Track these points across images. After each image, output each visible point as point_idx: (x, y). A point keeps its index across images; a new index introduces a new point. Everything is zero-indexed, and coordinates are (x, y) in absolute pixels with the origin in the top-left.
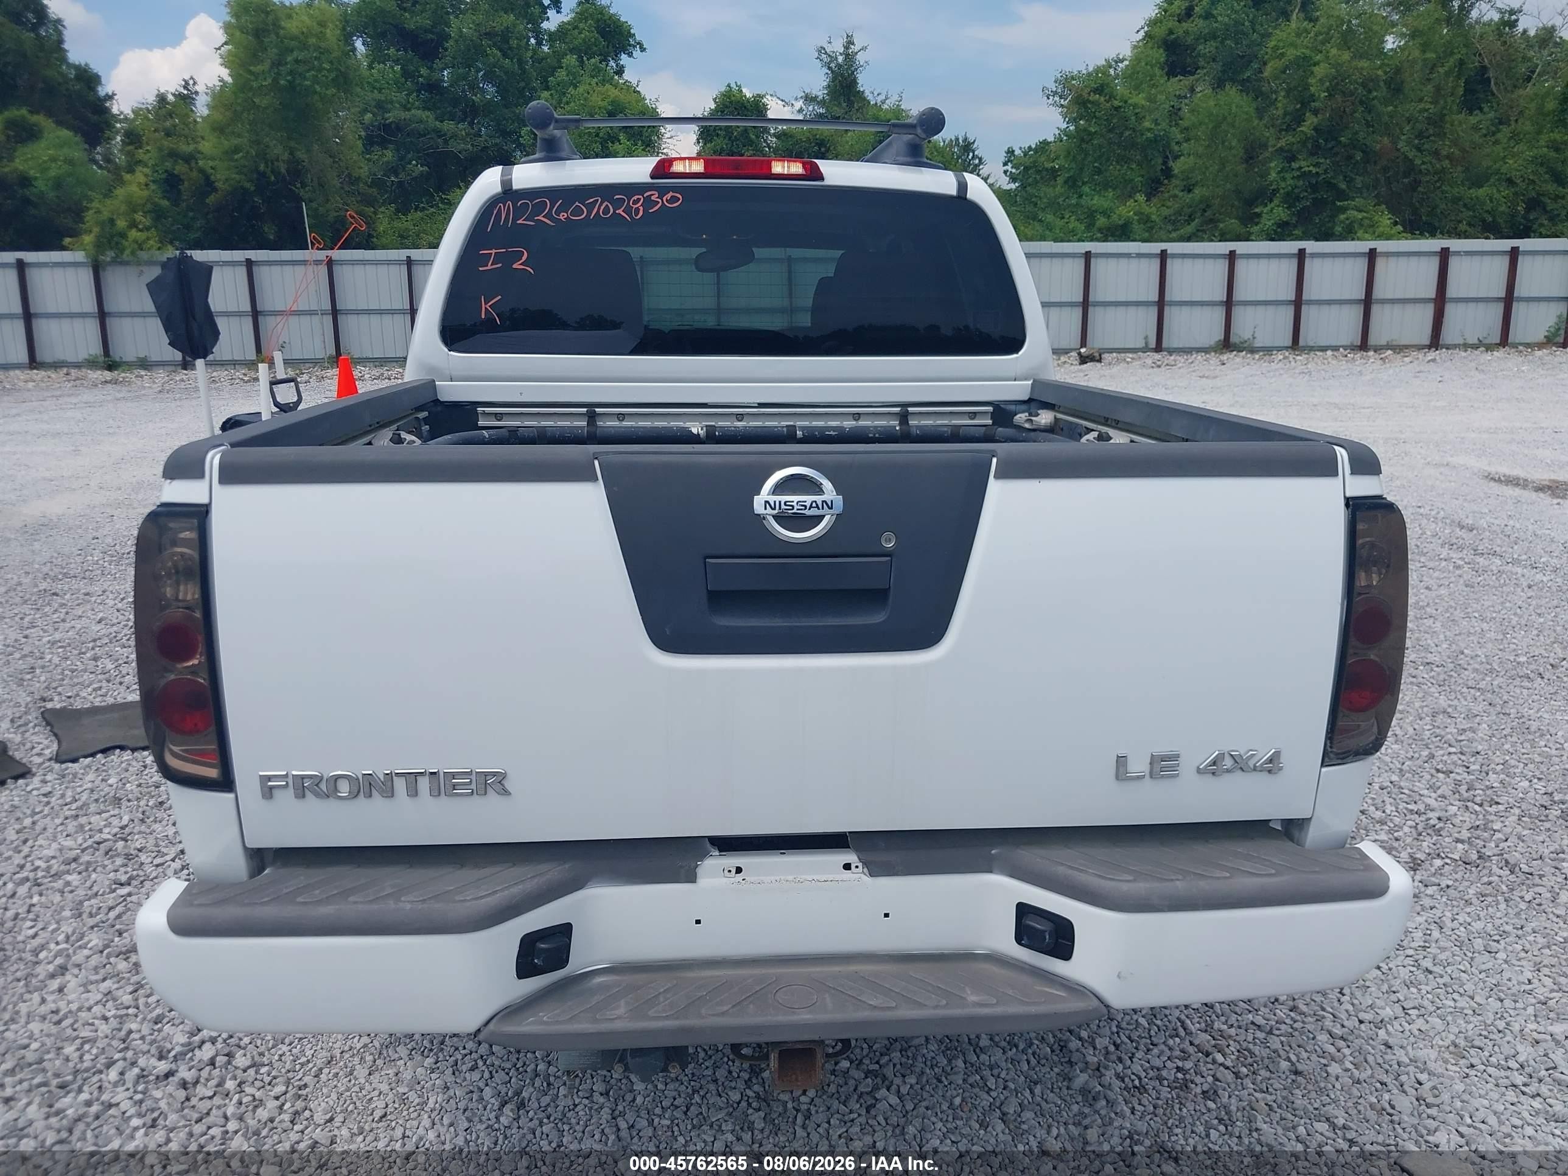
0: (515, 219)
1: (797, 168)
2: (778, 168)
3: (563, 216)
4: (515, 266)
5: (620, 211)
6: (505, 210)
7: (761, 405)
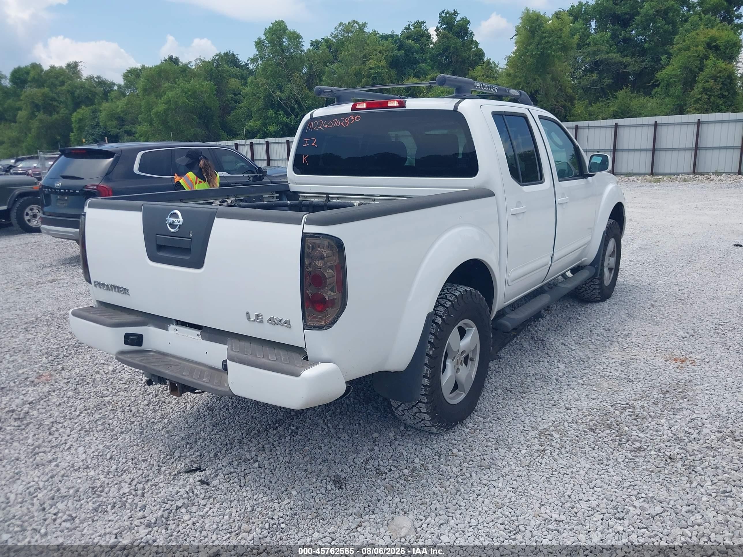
0: (313, 128)
1: (396, 104)
2: (390, 104)
3: (326, 126)
5: (342, 124)
6: (311, 125)
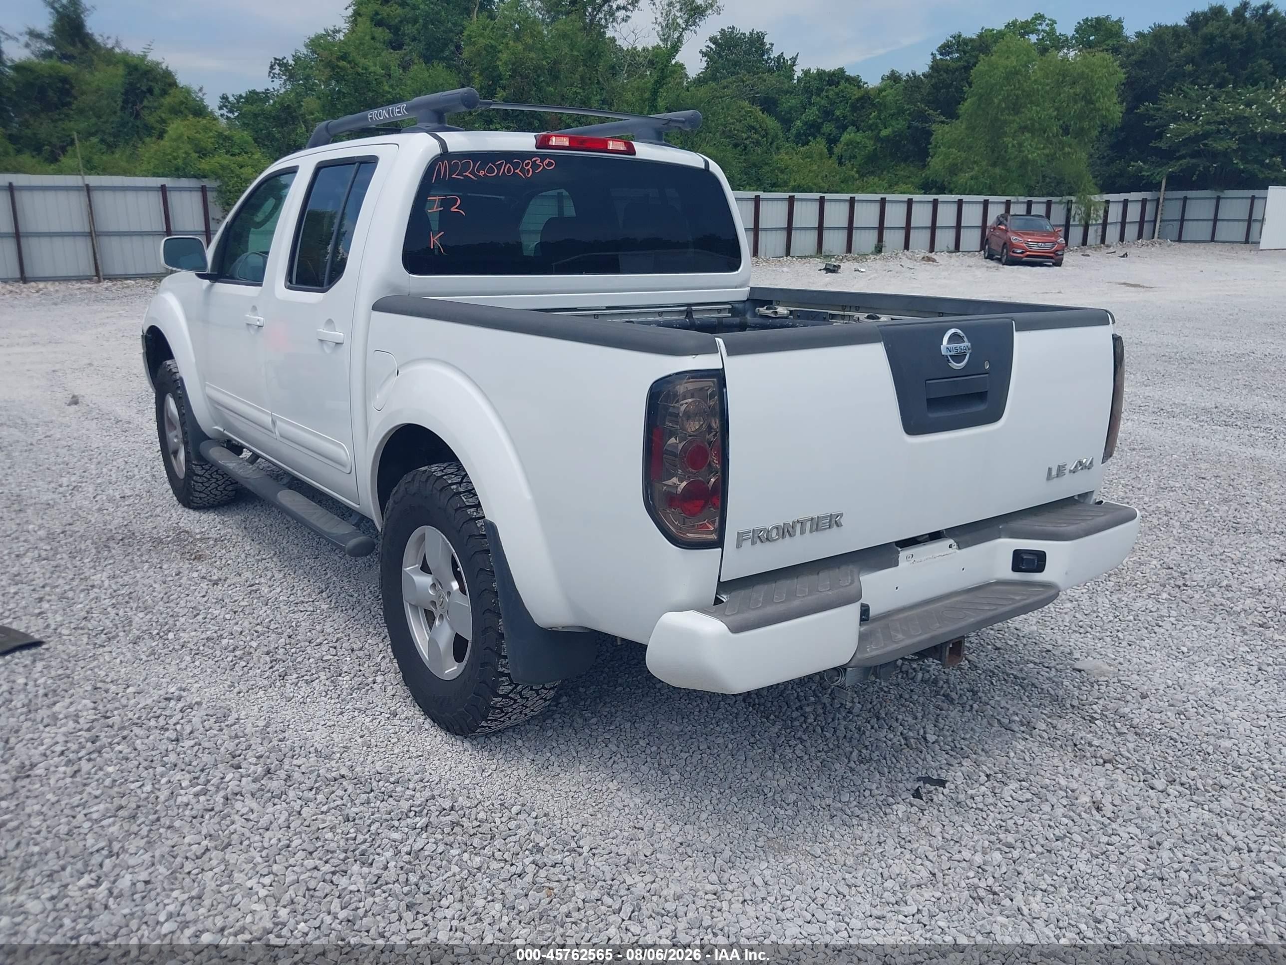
0: (450, 175)
1: (621, 147)
2: (611, 145)
3: (482, 173)
4: (452, 209)
5: (517, 171)
6: (444, 166)
7: (608, 308)
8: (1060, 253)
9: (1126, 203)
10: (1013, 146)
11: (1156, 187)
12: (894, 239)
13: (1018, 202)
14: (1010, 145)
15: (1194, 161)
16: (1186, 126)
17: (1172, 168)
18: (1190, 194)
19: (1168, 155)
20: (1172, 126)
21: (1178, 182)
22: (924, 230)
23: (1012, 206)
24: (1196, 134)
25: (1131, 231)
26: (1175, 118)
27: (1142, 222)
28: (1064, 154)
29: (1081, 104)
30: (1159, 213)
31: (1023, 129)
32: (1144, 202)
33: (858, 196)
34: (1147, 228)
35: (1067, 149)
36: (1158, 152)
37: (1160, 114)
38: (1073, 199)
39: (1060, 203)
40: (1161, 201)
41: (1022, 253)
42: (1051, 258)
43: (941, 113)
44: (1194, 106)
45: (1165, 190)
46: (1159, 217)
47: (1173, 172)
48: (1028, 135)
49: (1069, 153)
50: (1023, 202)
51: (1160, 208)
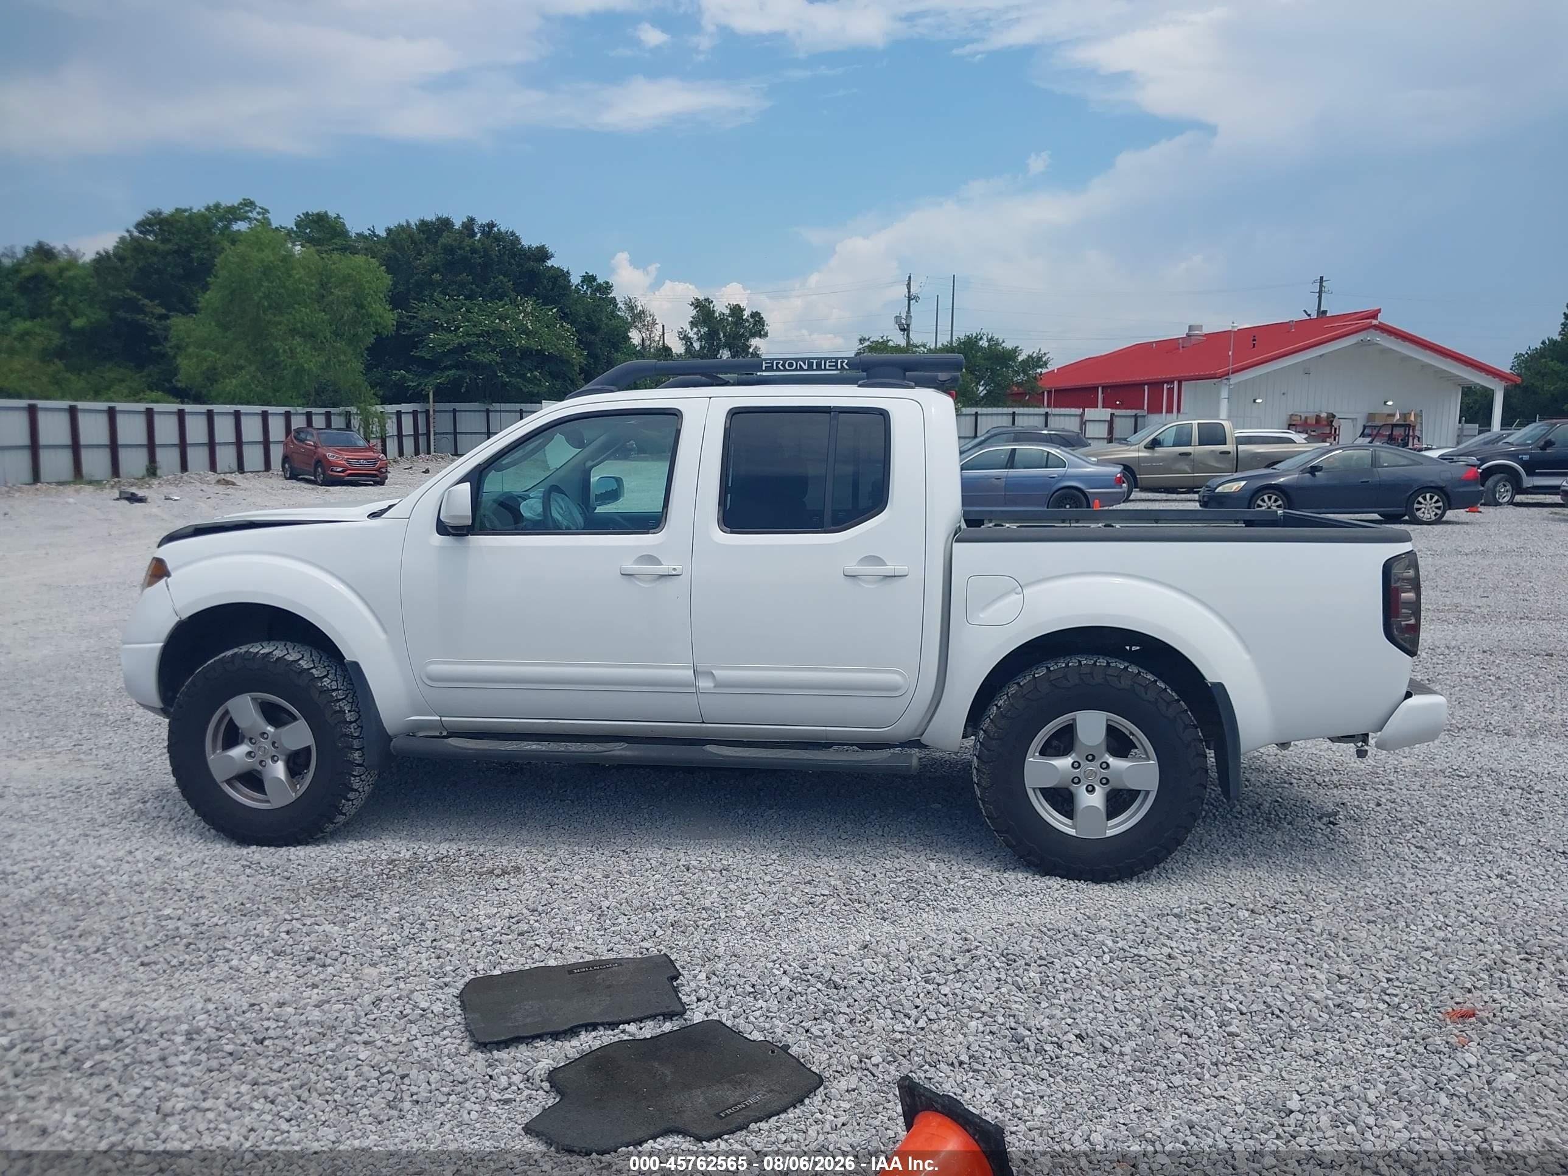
8: (384, 470)
9: (399, 414)
10: (285, 351)
11: (425, 399)
12: (167, 458)
13: (297, 414)
14: (281, 351)
15: (459, 372)
16: (445, 337)
17: (440, 379)
18: (459, 406)
19: (431, 366)
20: (432, 336)
21: (445, 394)
22: (201, 448)
23: (292, 418)
24: (460, 344)
25: (408, 444)
26: (435, 328)
27: (416, 436)
28: (339, 361)
29: (352, 309)
30: (432, 425)
31: (293, 332)
32: (415, 413)
33: (120, 406)
34: (422, 440)
35: (342, 358)
36: (421, 361)
37: (414, 322)
38: (353, 409)
39: (340, 414)
40: (431, 412)
41: (342, 472)
42: (375, 476)
43: (159, 305)
44: (450, 316)
45: (434, 402)
46: (432, 430)
47: (440, 383)
48: (298, 339)
49: (344, 362)
50: (303, 414)
51: (431, 420)
